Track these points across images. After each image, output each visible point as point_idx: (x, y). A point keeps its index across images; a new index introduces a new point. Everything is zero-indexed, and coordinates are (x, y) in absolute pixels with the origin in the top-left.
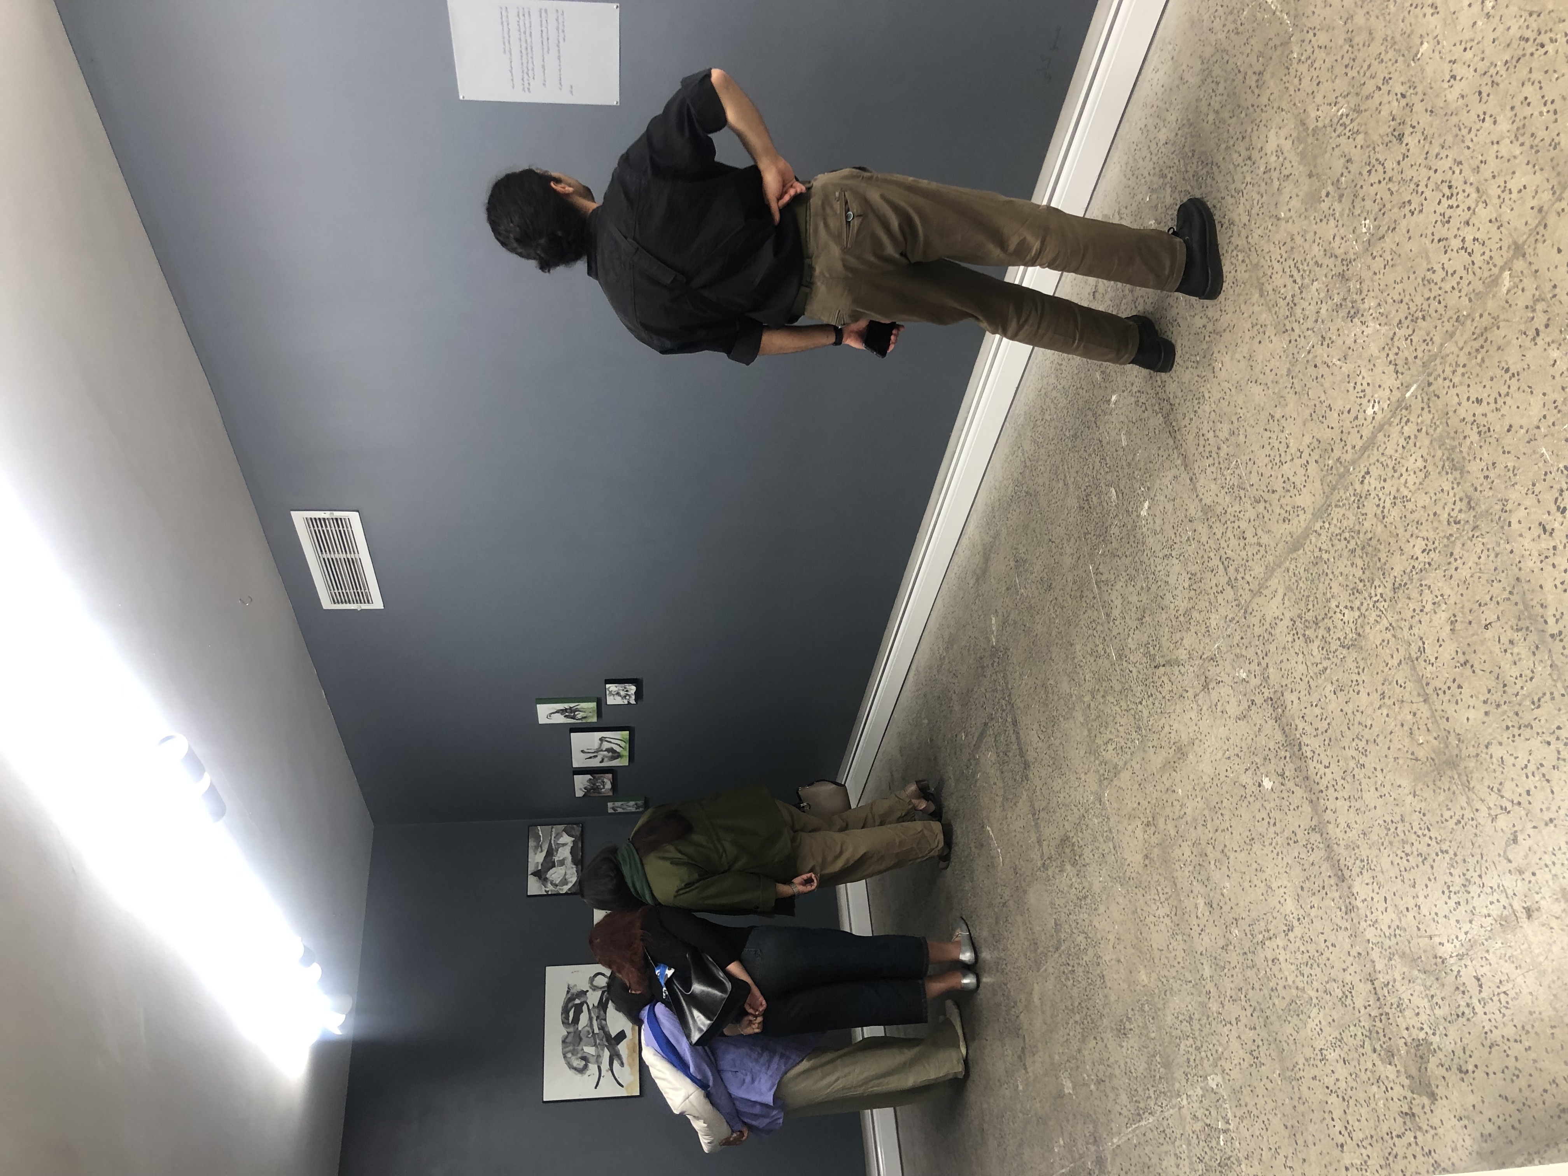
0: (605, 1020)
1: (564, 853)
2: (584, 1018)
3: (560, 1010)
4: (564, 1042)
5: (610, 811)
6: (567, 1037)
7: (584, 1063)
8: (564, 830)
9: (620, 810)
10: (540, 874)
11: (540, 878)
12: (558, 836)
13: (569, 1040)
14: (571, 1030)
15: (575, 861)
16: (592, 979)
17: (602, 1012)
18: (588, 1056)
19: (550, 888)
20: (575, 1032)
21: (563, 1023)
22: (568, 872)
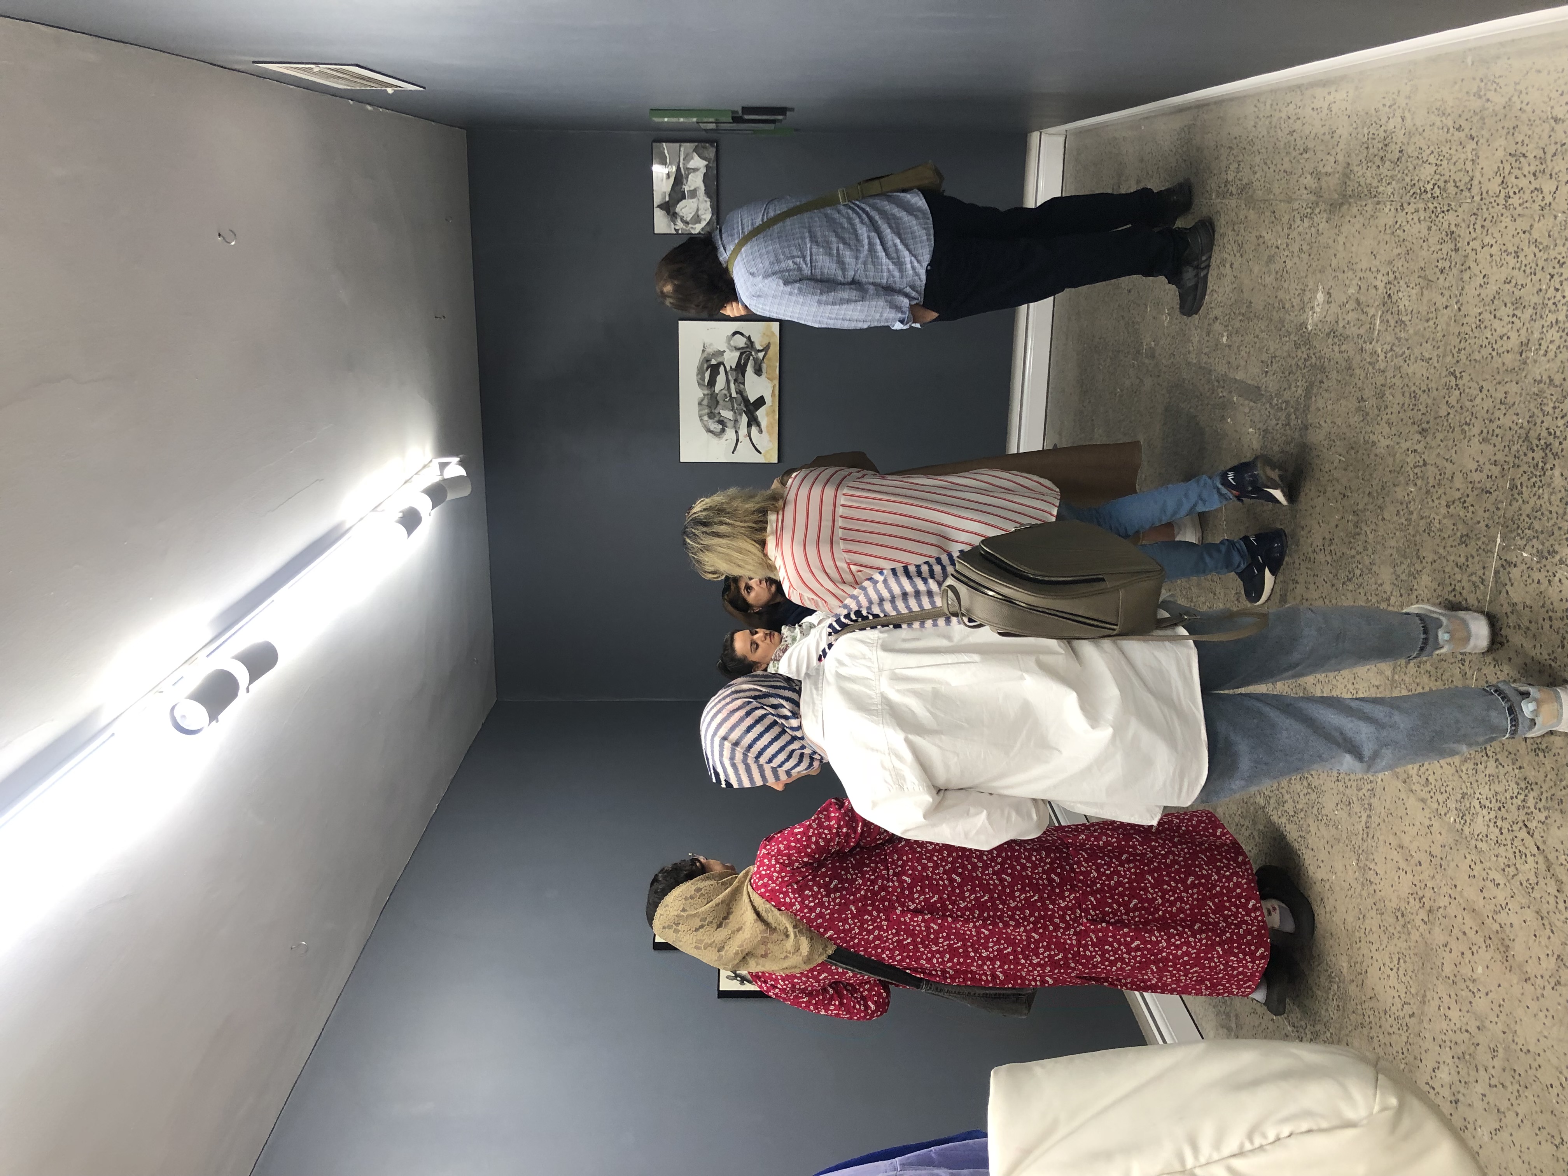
0: (743, 384)
1: (695, 181)
2: (721, 380)
3: (695, 371)
4: (700, 404)
6: (702, 400)
7: (721, 427)
8: (695, 150)
10: (669, 208)
11: (668, 213)
12: (688, 158)
13: (705, 402)
14: (708, 391)
15: (708, 193)
16: (729, 338)
17: (740, 375)
18: (725, 420)
19: (680, 225)
20: (712, 395)
21: (699, 384)
22: (702, 206)
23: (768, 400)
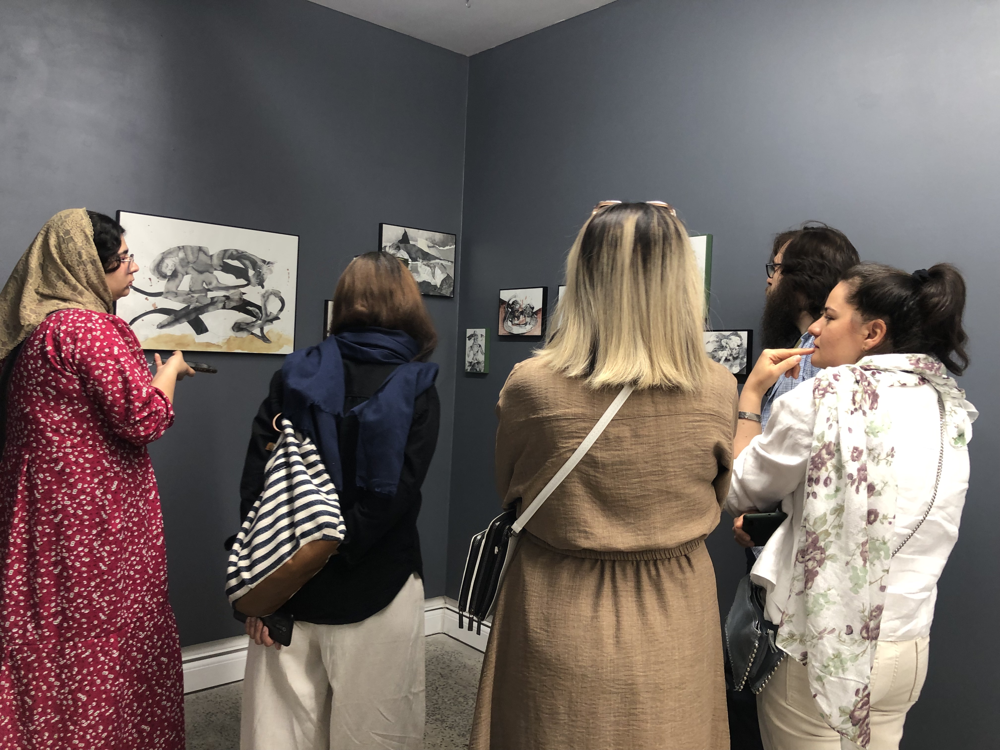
0: (224, 308)
1: (425, 273)
2: (229, 279)
3: (241, 248)
4: (200, 249)
5: (469, 332)
6: (205, 253)
7: (169, 273)
8: (448, 276)
9: (469, 343)
10: (404, 242)
11: (401, 242)
12: (443, 267)
13: (202, 256)
14: (216, 261)
16: (277, 294)
17: (233, 304)
18: (177, 281)
20: (211, 266)
21: (225, 251)
23: (203, 338)
